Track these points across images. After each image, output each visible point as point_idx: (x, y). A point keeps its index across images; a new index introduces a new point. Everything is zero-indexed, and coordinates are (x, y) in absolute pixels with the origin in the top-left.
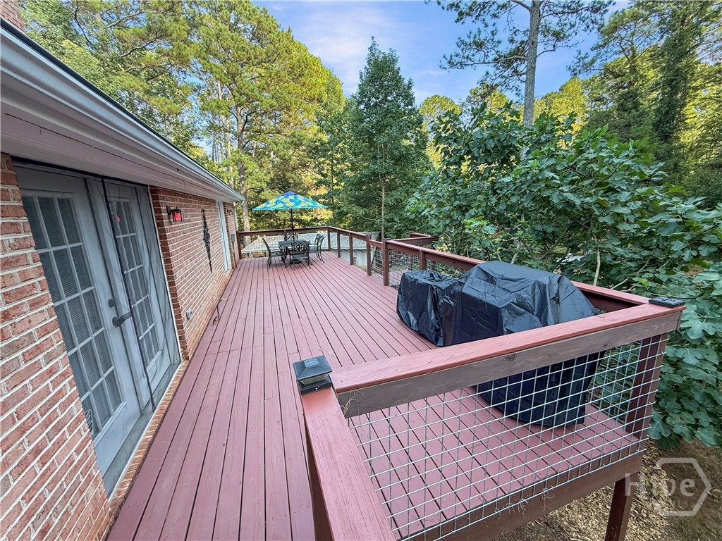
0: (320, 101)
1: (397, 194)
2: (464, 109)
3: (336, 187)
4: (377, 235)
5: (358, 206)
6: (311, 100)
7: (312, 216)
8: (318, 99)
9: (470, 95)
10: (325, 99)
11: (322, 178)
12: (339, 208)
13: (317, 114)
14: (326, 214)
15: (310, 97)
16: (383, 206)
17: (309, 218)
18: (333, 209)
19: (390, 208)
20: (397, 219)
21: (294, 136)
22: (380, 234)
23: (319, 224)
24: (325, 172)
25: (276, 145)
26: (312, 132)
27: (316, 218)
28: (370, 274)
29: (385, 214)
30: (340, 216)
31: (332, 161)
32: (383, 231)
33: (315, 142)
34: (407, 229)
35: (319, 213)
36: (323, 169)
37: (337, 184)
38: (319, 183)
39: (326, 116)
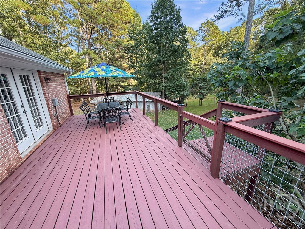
0: (130, 23)
1: (172, 72)
2: (198, 33)
3: (138, 69)
4: (160, 94)
5: (150, 78)
6: (126, 23)
7: (127, 83)
8: (129, 22)
9: (201, 26)
10: (133, 22)
11: (132, 64)
12: (140, 80)
13: (129, 30)
14: (134, 82)
15: (125, 21)
16: (164, 78)
17: (126, 85)
18: (137, 80)
19: (167, 79)
20: (171, 85)
21: (117, 42)
22: (162, 93)
23: (130, 87)
24: (133, 61)
25: (107, 45)
26: (126, 40)
27: (129, 84)
28: (180, 145)
29: (164, 83)
30: (141, 83)
31: (136, 55)
32: (163, 92)
33: (128, 45)
34: (177, 91)
35: (130, 82)
36: (132, 59)
37: (139, 67)
38: (130, 67)
39: (133, 31)
